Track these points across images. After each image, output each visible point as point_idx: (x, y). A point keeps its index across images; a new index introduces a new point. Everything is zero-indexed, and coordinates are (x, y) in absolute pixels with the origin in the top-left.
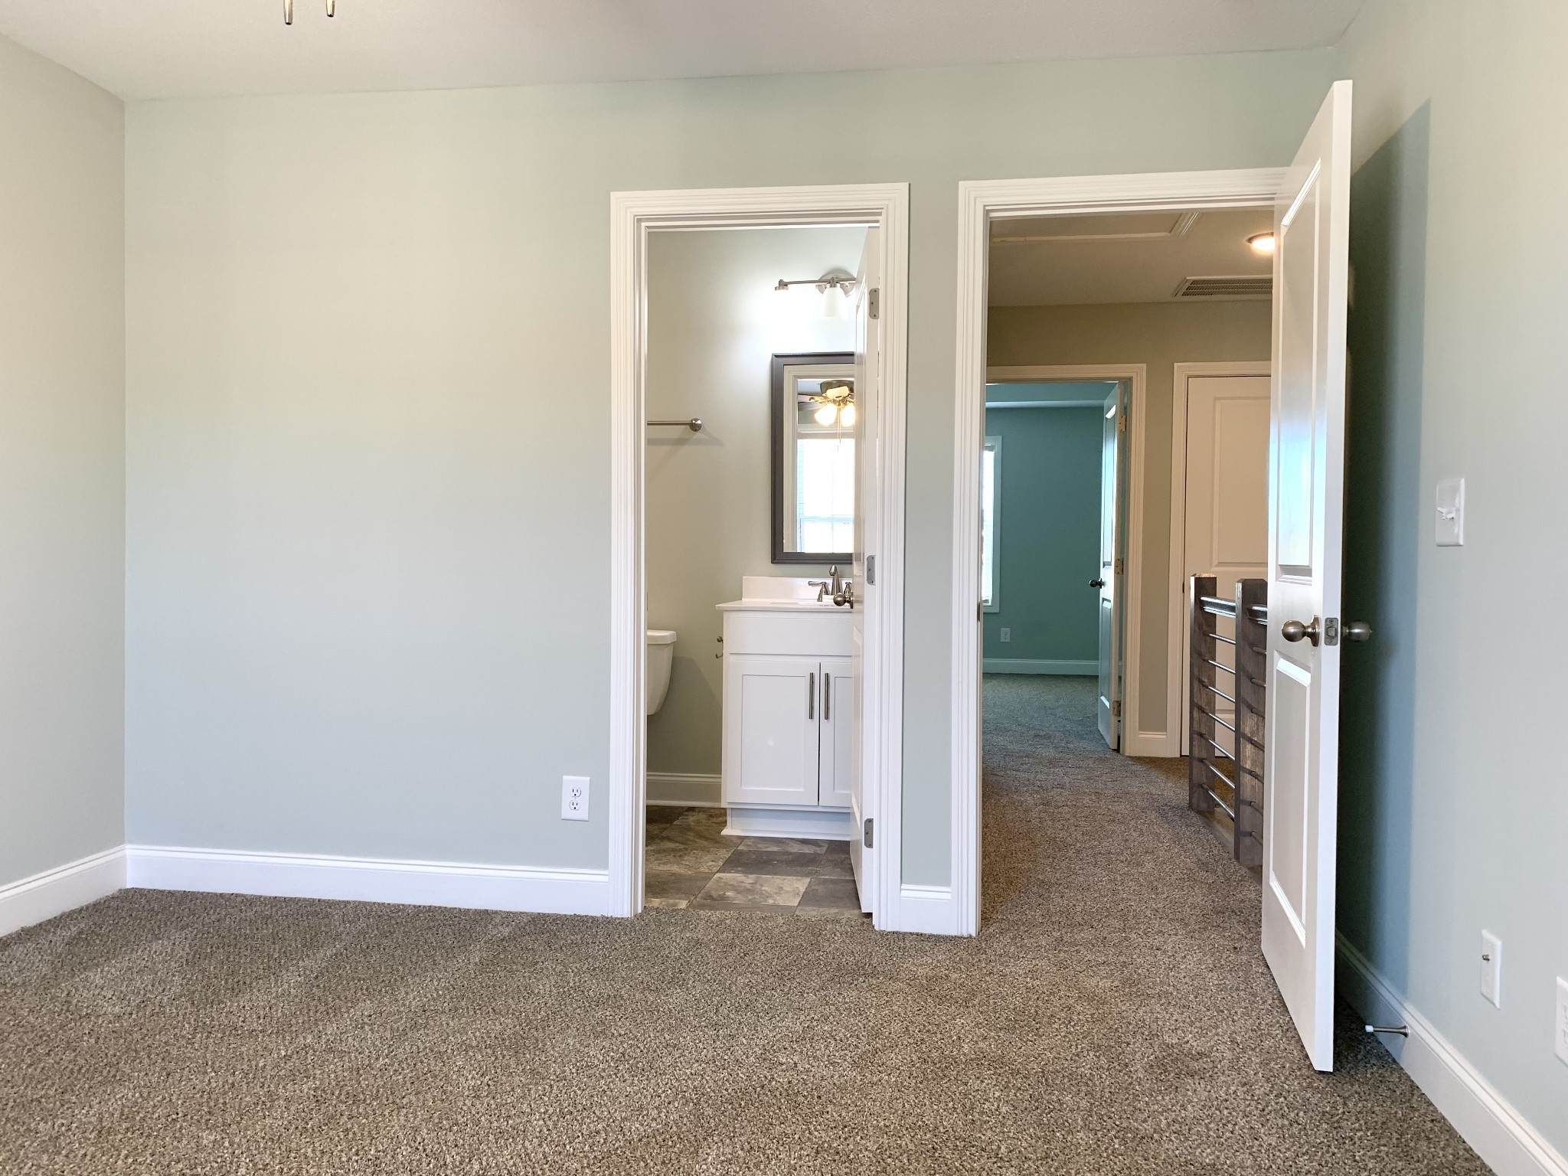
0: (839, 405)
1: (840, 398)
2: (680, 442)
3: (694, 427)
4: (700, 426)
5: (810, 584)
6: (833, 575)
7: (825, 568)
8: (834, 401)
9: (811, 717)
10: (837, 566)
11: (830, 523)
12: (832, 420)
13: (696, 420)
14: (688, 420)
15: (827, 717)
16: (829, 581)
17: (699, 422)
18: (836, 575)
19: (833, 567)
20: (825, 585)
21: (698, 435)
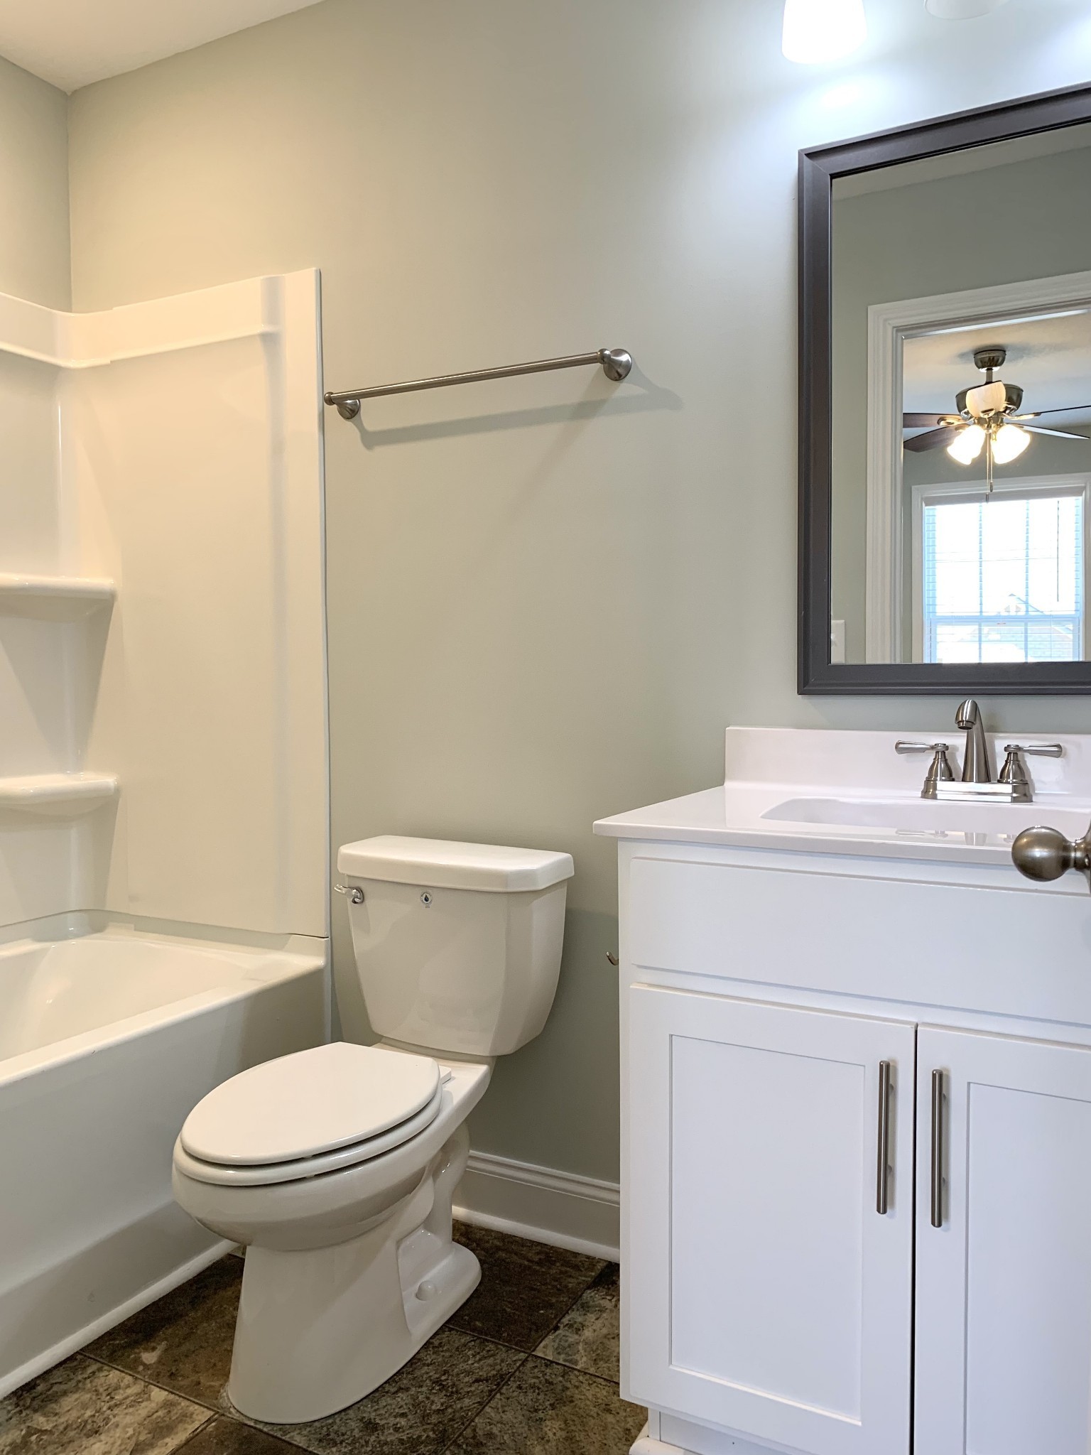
0: (989, 427)
1: (991, 414)
2: (585, 410)
3: (615, 371)
4: (628, 367)
5: (900, 748)
6: (966, 727)
7: (945, 707)
8: (980, 421)
9: (883, 1204)
10: (983, 702)
11: (977, 627)
12: (976, 453)
13: (619, 352)
14: (594, 349)
15: (938, 1219)
16: (958, 741)
17: (624, 358)
18: (976, 728)
19: (968, 707)
20: (943, 752)
21: (625, 389)
